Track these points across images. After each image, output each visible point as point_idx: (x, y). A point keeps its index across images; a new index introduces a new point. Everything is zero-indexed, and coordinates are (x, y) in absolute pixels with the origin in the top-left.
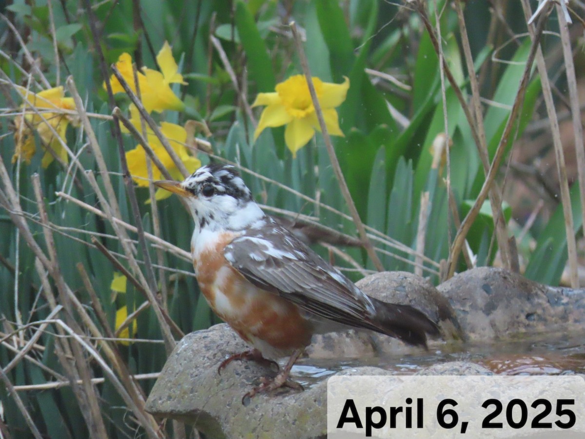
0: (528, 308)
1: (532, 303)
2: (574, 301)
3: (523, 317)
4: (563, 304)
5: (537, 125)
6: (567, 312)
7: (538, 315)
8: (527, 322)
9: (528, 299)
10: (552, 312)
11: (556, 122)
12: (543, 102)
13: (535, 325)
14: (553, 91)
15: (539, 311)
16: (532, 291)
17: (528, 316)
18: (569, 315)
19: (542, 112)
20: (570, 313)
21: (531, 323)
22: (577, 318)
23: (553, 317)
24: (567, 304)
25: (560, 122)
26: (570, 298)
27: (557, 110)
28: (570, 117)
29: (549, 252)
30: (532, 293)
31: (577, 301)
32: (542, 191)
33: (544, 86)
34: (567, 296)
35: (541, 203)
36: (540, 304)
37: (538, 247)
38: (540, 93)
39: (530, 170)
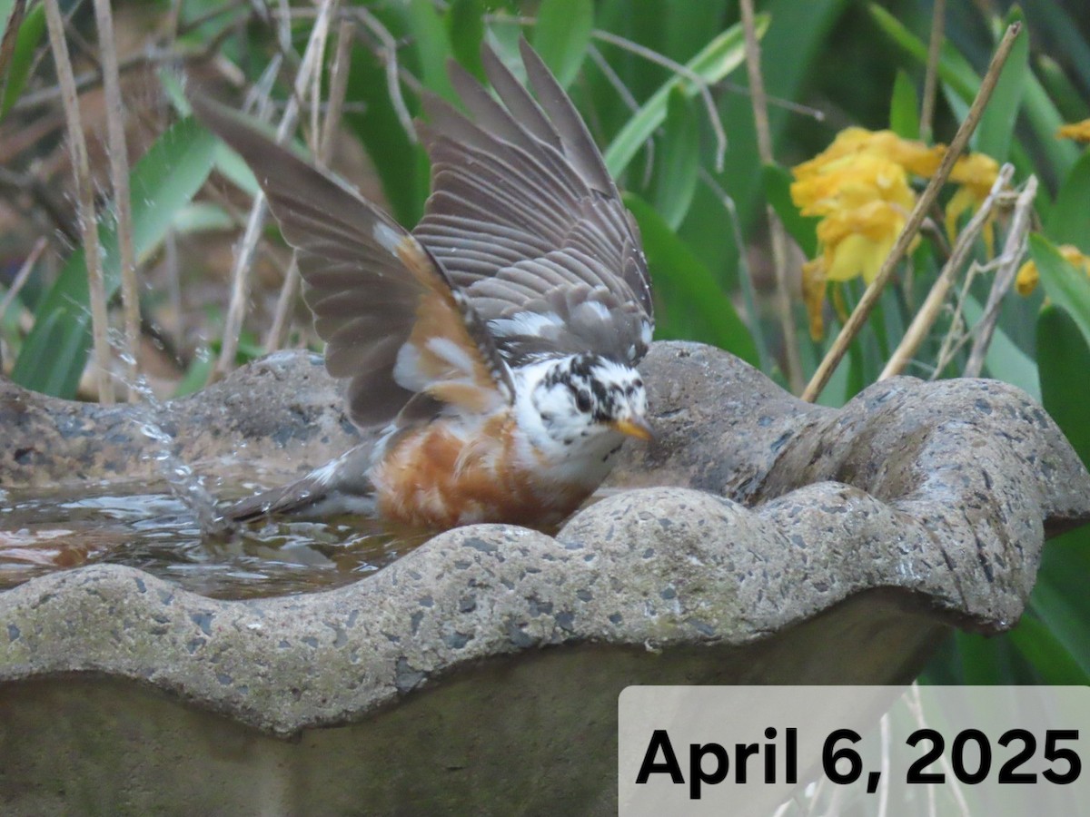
0: (18, 439)
1: (24, 430)
2: (106, 428)
3: (9, 457)
4: (84, 433)
5: (38, 97)
6: (92, 448)
7: (38, 454)
8: (15, 465)
9: (19, 424)
10: (64, 447)
11: (74, 93)
12: (49, 54)
13: (32, 472)
14: (67, 34)
15: (40, 447)
16: (25, 409)
17: (20, 455)
18: (96, 454)
19: (47, 73)
20: (97, 450)
21: (25, 468)
22: (110, 460)
23: (65, 457)
24: (92, 432)
25: (81, 90)
26: (97, 421)
27: (76, 72)
28: (98, 83)
29: (58, 335)
30: (27, 411)
31: (110, 427)
32: (41, 218)
33: (51, 26)
34: (91, 417)
35: (42, 243)
36: (41, 433)
37: (37, 327)
38: (43, 37)
39: (21, 180)
